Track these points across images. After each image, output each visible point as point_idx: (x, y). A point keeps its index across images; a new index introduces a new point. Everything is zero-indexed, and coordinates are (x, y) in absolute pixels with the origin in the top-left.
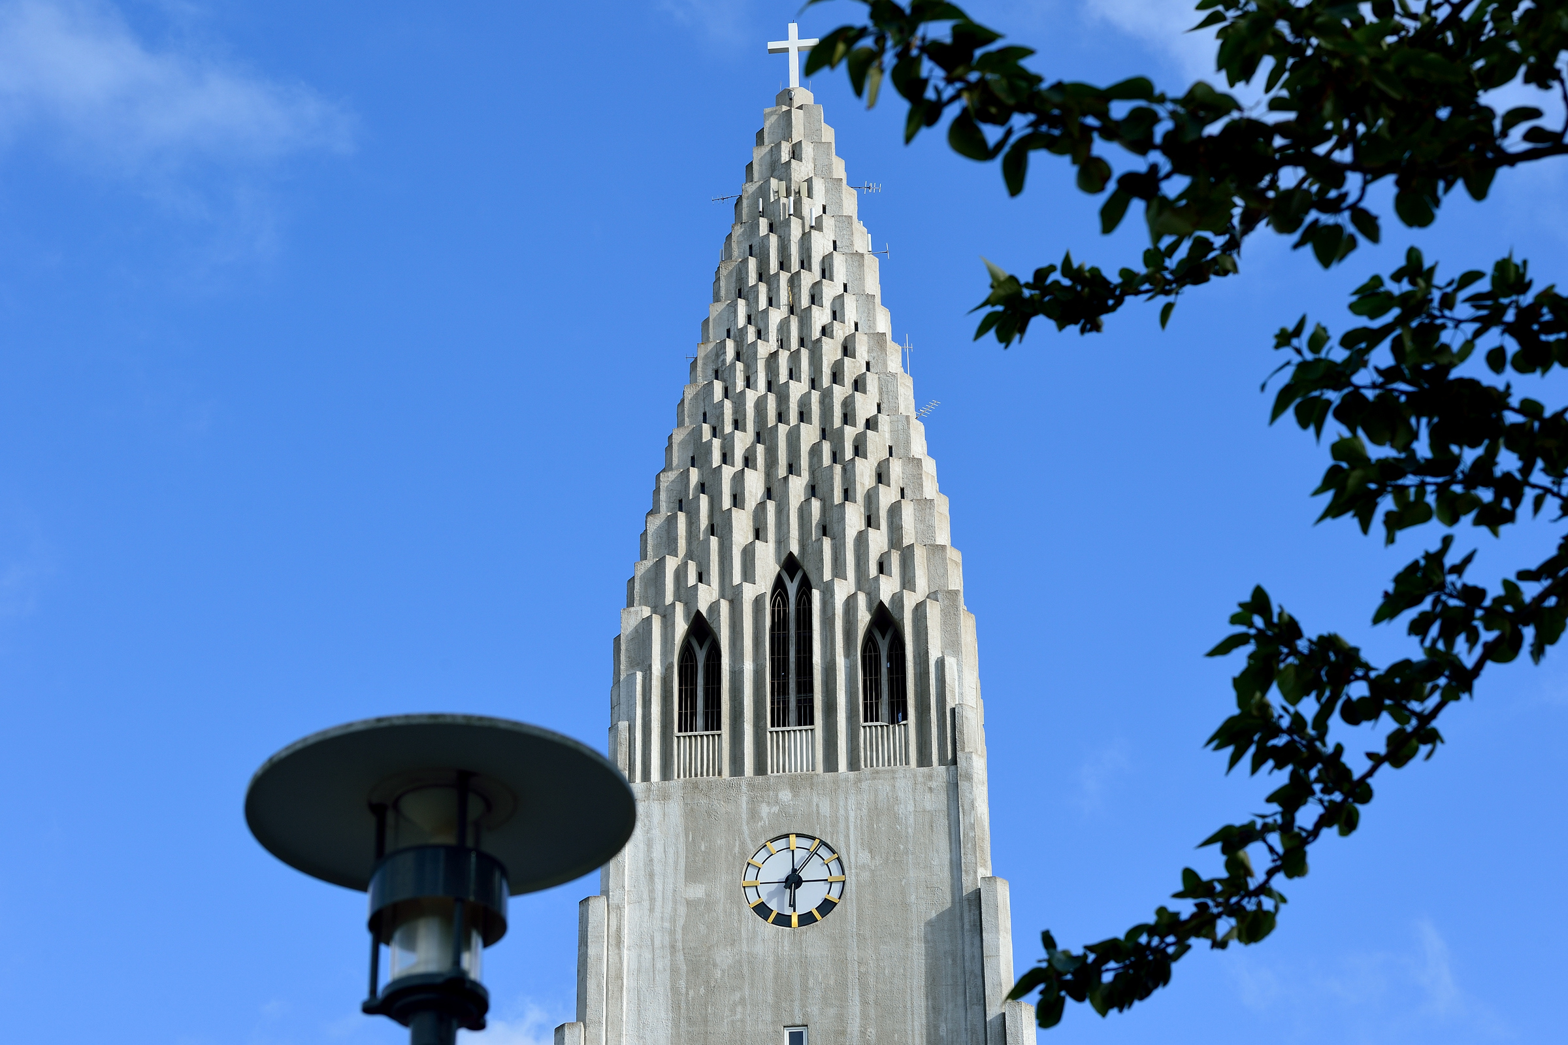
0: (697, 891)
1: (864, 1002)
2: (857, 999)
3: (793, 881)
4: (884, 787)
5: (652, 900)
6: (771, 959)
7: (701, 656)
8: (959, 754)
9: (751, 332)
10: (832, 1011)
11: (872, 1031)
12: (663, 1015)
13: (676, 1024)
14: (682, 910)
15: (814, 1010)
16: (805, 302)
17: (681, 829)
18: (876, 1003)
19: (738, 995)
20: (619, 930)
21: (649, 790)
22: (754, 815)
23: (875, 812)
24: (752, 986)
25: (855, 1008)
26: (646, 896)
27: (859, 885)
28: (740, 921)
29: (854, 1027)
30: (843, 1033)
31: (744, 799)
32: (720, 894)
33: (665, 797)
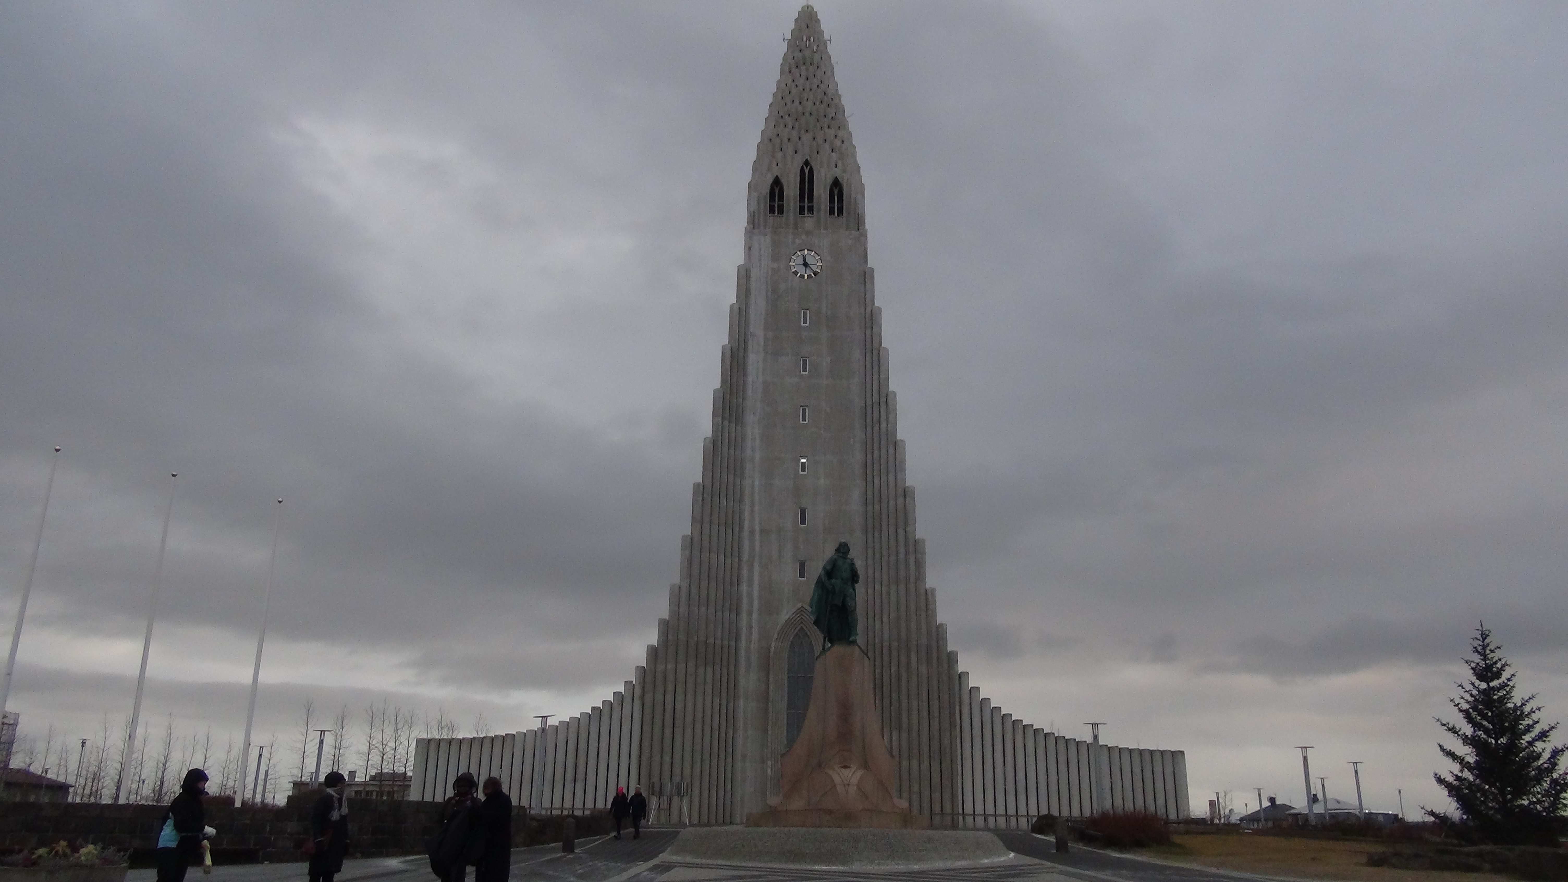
0: (775, 265)
1: (827, 303)
3: (806, 264)
4: (835, 237)
5: (760, 266)
6: (798, 288)
7: (777, 190)
8: (860, 228)
9: (794, 86)
10: (817, 306)
11: (829, 313)
12: (763, 303)
13: (767, 306)
14: (770, 271)
15: (811, 305)
16: (811, 76)
17: (770, 245)
18: (831, 304)
19: (787, 298)
20: (750, 278)
21: (760, 232)
22: (793, 242)
23: (833, 243)
24: (792, 296)
25: (824, 305)
26: (758, 268)
27: (827, 267)
28: (788, 275)
29: (824, 310)
30: (820, 312)
31: (790, 237)
32: (782, 265)
33: (765, 235)
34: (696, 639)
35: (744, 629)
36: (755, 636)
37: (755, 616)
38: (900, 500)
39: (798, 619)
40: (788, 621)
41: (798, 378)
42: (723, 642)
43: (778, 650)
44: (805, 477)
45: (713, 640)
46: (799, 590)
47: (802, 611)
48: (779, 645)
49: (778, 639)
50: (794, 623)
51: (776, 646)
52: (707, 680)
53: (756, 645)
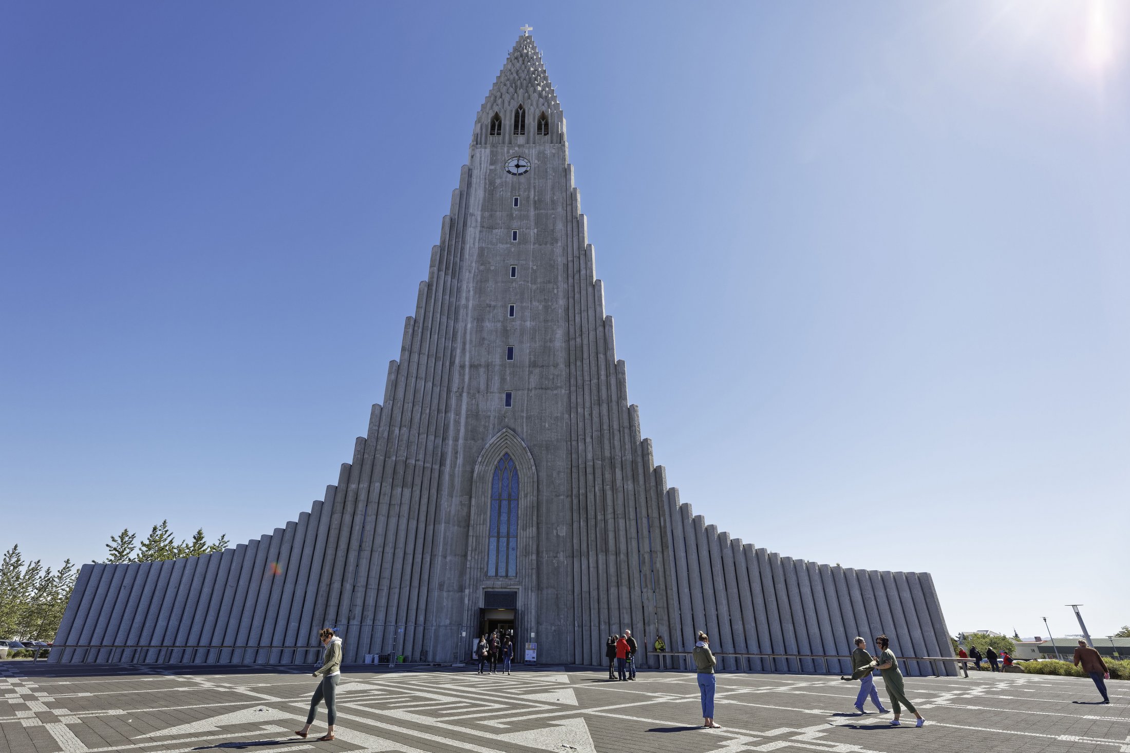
0: (493, 167)
1: (535, 192)
2: (533, 191)
3: (518, 166)
4: (542, 148)
5: (481, 169)
6: (511, 182)
7: (497, 123)
8: (560, 142)
10: (526, 193)
11: (536, 198)
12: (482, 193)
13: (485, 195)
14: (488, 171)
15: (522, 193)
17: (489, 155)
18: (538, 192)
19: (501, 189)
20: (471, 174)
21: (481, 146)
22: (508, 152)
23: (539, 153)
24: (505, 187)
25: (532, 193)
26: (479, 168)
27: (535, 168)
28: (503, 174)
29: (532, 196)
30: (529, 198)
31: (506, 149)
32: (498, 167)
33: (485, 148)
34: (395, 460)
35: (450, 453)
36: (460, 461)
37: (461, 442)
38: (600, 329)
39: (502, 444)
40: (492, 446)
41: (509, 246)
42: (425, 466)
43: (482, 474)
44: (513, 320)
45: (414, 462)
46: (505, 418)
47: (506, 435)
48: (483, 469)
49: (482, 463)
50: (499, 447)
51: (480, 469)
52: (403, 502)
53: (460, 469)
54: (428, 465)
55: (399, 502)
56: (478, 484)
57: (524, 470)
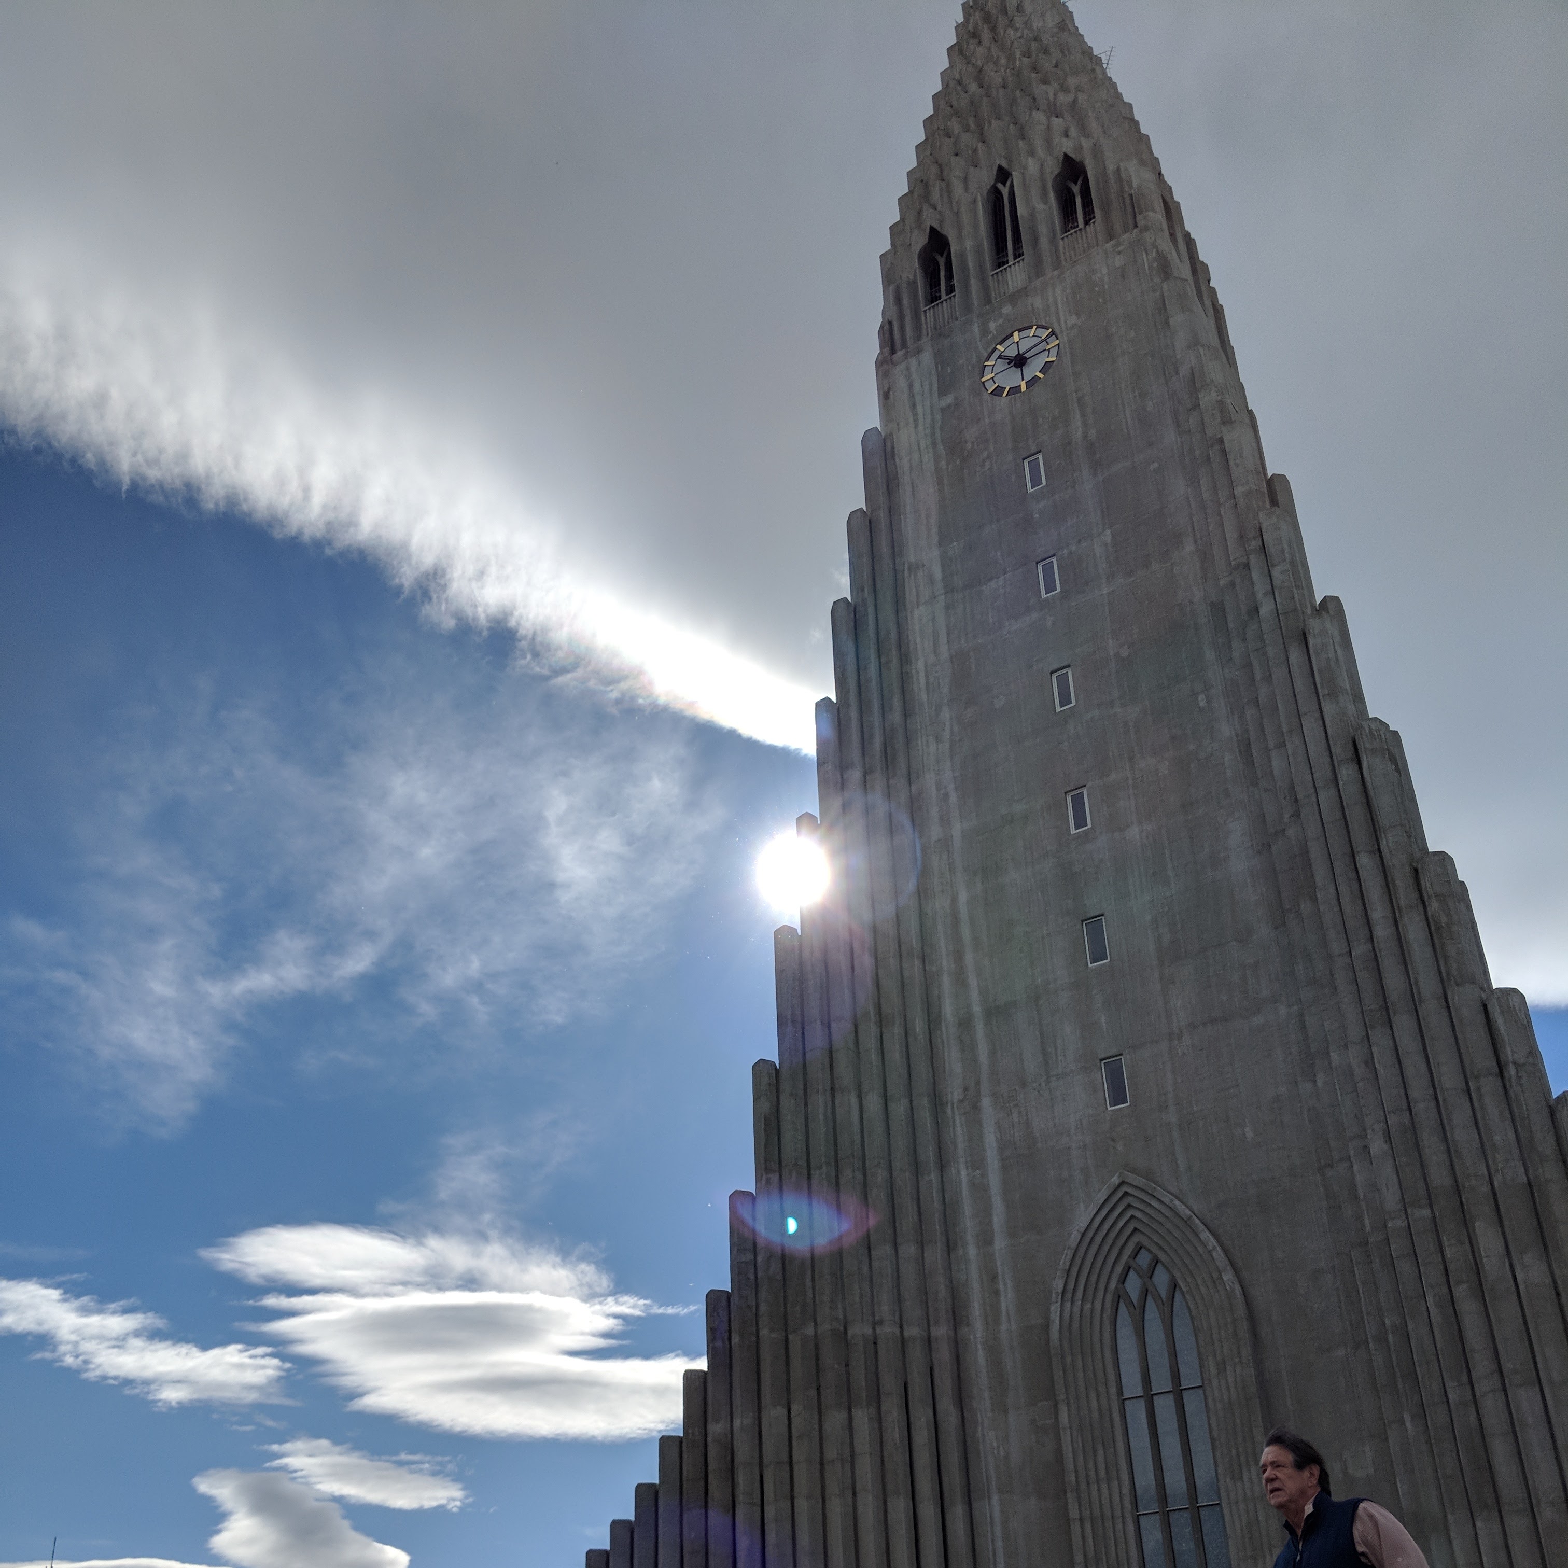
0: (948, 400)
1: (1084, 416)
2: (1078, 415)
3: (1019, 362)
4: (1083, 270)
6: (1008, 419)
7: (939, 261)
10: (1059, 433)
11: (1092, 434)
12: (932, 490)
13: (942, 491)
14: (939, 415)
15: (1045, 438)
17: (933, 367)
18: (1093, 413)
21: (907, 354)
23: (1077, 287)
24: (995, 444)
25: (1078, 422)
27: (1071, 342)
31: (976, 329)
32: (965, 394)
33: (919, 353)
34: (810, 1331)
35: (976, 1285)
36: (1007, 1300)
37: (1000, 1243)
39: (1121, 1224)
40: (1090, 1234)
41: (1035, 615)
42: (906, 1334)
43: (1076, 1325)
44: (1086, 838)
45: (868, 1331)
46: (1113, 1140)
47: (1126, 1194)
48: (1077, 1309)
49: (1069, 1295)
50: (1113, 1235)
51: (1067, 1315)
52: (858, 1448)
53: (1014, 1327)
54: (912, 1331)
55: (847, 1452)
56: (1069, 1359)
57: (1203, 1288)
